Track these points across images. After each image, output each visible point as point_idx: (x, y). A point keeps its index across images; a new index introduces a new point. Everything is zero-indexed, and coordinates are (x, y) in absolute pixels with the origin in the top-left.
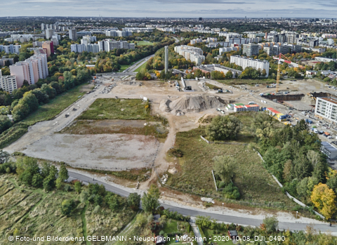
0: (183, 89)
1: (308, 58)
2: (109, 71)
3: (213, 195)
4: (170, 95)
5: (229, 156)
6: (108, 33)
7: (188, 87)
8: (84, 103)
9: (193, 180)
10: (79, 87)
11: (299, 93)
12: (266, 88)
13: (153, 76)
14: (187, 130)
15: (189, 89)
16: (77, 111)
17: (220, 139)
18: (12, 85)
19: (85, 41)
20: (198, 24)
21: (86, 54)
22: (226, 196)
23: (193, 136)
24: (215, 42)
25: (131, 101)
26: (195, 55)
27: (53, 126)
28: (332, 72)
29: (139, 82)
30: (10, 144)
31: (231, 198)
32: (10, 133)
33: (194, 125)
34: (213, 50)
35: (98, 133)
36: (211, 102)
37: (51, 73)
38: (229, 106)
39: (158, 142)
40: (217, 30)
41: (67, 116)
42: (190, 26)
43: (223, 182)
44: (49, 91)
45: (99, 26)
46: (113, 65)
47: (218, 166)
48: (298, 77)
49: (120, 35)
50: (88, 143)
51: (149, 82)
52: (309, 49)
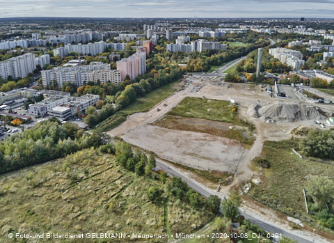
0: (275, 95)
2: (199, 71)
3: (302, 217)
4: (260, 100)
5: (326, 177)
6: (201, 33)
7: (282, 94)
8: (173, 100)
9: (279, 195)
10: (171, 84)
13: (243, 78)
14: (276, 140)
15: (283, 95)
16: (167, 107)
17: (316, 156)
18: (118, 78)
19: (180, 41)
20: (299, 24)
21: (180, 53)
22: (319, 222)
23: (283, 148)
24: (318, 45)
25: (217, 102)
26: (293, 59)
27: (147, 118)
29: (228, 84)
30: (112, 129)
31: (325, 226)
32: (113, 119)
33: (285, 136)
34: (315, 54)
35: (184, 130)
36: (308, 112)
37: (149, 69)
38: (331, 120)
39: (243, 148)
40: (322, 32)
41: (159, 110)
42: (289, 26)
43: (316, 205)
44: (145, 86)
45: (193, 26)
46: (203, 66)
47: (312, 187)
49: (213, 36)
50: (175, 137)
51: (238, 84)
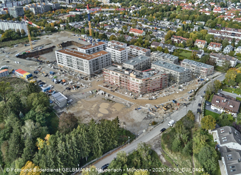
1: (65, 13)
11: (51, 45)
12: (24, 47)
28: (77, 23)
48: (54, 31)
52: (65, 6)
